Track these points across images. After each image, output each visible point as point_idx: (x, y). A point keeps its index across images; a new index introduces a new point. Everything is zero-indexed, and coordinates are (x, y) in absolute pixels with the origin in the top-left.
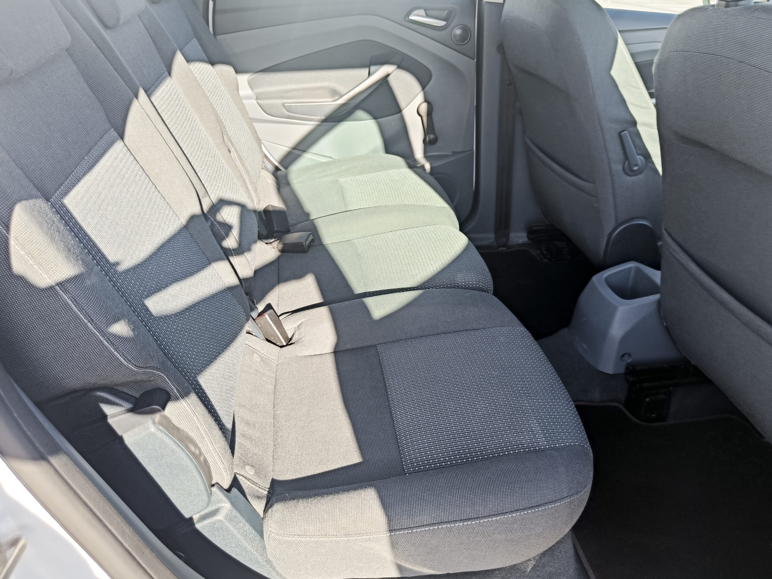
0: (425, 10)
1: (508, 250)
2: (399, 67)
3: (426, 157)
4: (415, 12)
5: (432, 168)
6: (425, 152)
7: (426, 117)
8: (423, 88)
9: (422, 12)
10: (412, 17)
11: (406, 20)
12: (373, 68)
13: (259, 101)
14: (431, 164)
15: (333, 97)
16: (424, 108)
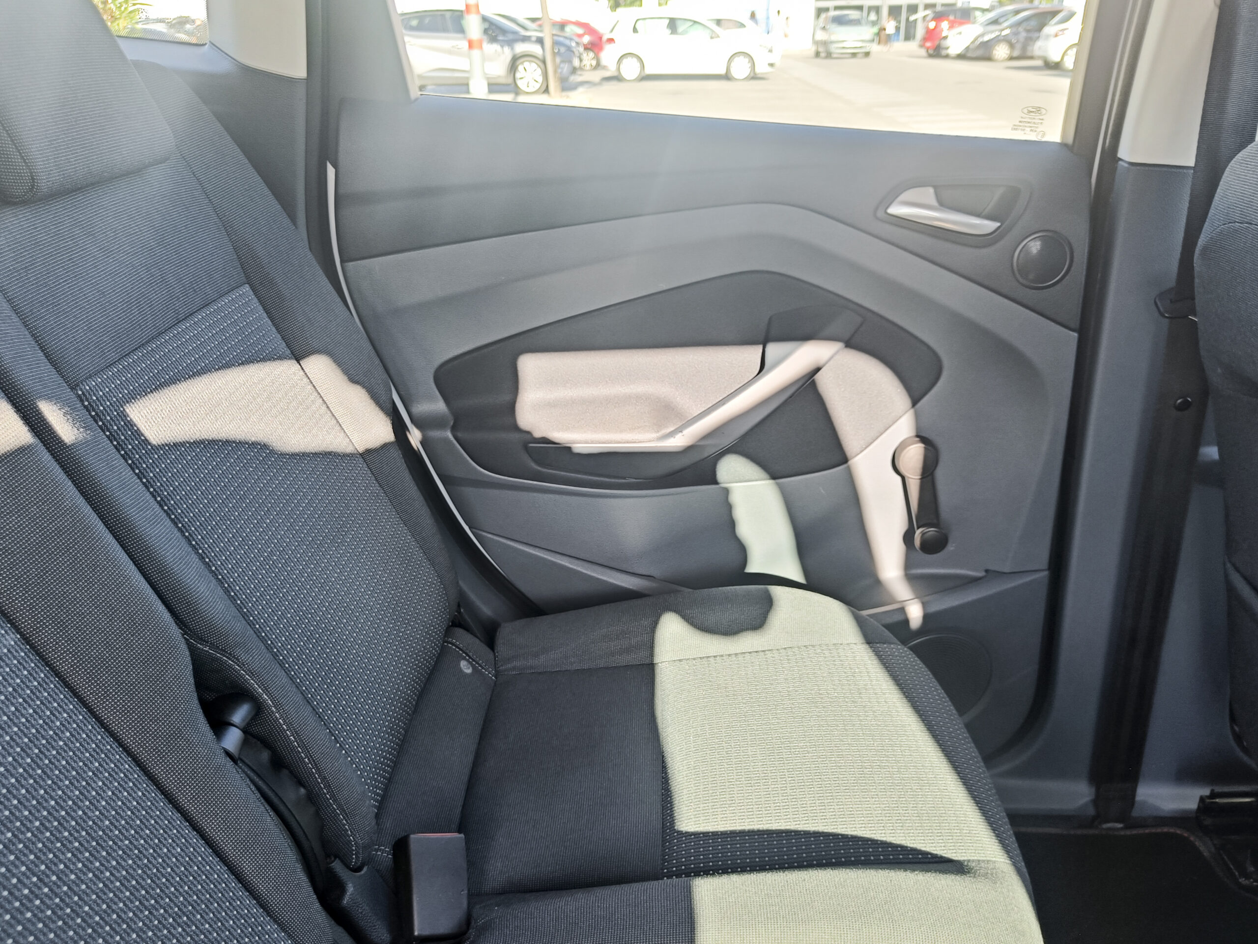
0: (935, 187)
1: (1128, 832)
2: (850, 344)
3: (911, 578)
4: (906, 196)
5: (926, 617)
6: (908, 565)
7: (918, 482)
8: (914, 403)
9: (928, 194)
10: (896, 210)
11: (878, 219)
12: (773, 349)
13: (459, 435)
14: (924, 605)
15: (659, 426)
16: (914, 455)
